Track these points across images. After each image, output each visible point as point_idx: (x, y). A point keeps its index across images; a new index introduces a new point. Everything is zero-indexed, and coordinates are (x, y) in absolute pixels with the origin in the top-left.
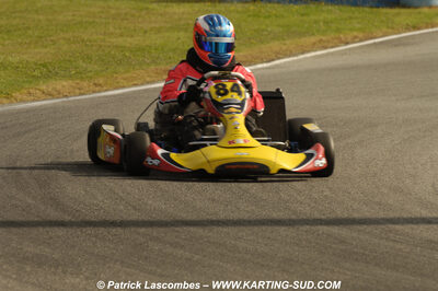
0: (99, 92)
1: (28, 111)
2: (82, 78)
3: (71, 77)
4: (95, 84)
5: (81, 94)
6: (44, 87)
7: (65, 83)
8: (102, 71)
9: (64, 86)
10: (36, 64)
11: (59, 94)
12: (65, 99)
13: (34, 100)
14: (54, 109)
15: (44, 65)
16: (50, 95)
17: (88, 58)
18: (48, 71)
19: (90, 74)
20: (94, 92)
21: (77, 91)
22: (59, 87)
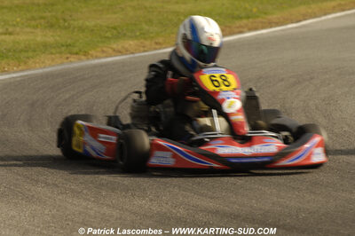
0: (160, 49)
1: (102, 65)
2: (145, 39)
3: (136, 37)
4: (156, 43)
5: (145, 51)
6: (115, 46)
7: (131, 43)
8: (162, 32)
9: (130, 45)
10: (108, 27)
11: (127, 51)
12: (132, 56)
13: (107, 57)
14: (123, 63)
15: (115, 28)
16: (120, 52)
17: (150, 22)
18: (118, 33)
19: (152, 35)
20: (155, 49)
21: (142, 49)
22: (127, 46)
